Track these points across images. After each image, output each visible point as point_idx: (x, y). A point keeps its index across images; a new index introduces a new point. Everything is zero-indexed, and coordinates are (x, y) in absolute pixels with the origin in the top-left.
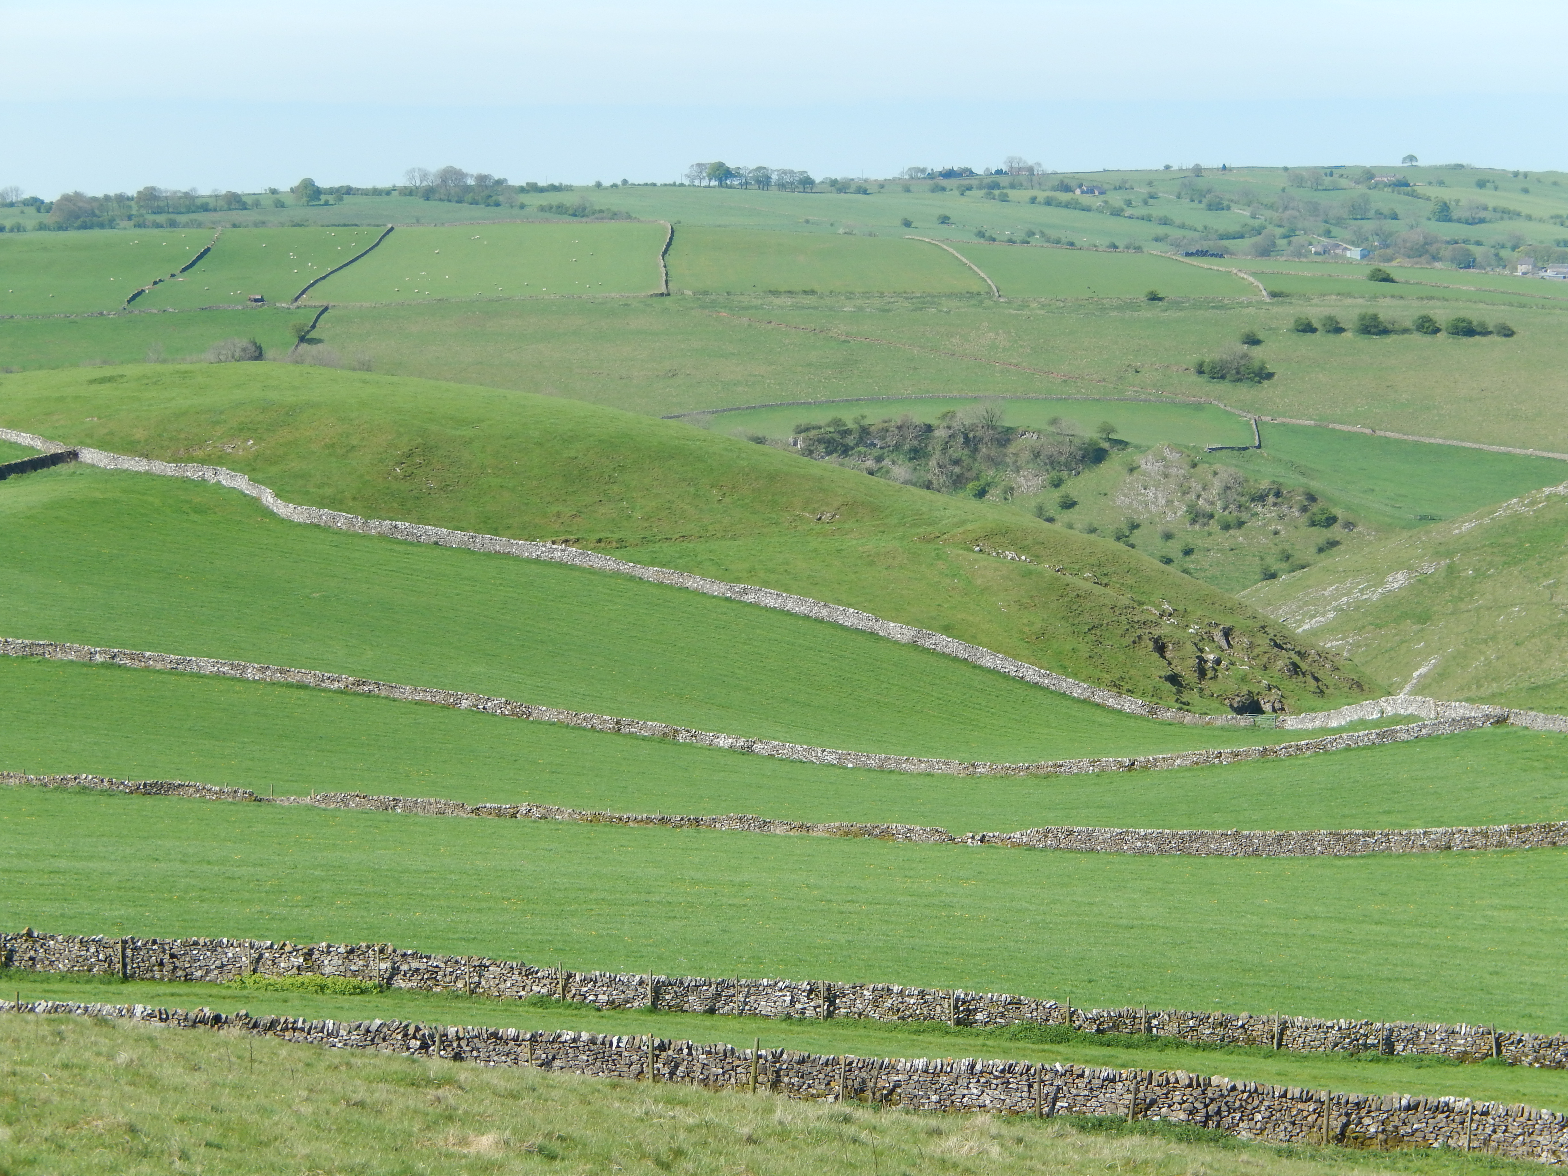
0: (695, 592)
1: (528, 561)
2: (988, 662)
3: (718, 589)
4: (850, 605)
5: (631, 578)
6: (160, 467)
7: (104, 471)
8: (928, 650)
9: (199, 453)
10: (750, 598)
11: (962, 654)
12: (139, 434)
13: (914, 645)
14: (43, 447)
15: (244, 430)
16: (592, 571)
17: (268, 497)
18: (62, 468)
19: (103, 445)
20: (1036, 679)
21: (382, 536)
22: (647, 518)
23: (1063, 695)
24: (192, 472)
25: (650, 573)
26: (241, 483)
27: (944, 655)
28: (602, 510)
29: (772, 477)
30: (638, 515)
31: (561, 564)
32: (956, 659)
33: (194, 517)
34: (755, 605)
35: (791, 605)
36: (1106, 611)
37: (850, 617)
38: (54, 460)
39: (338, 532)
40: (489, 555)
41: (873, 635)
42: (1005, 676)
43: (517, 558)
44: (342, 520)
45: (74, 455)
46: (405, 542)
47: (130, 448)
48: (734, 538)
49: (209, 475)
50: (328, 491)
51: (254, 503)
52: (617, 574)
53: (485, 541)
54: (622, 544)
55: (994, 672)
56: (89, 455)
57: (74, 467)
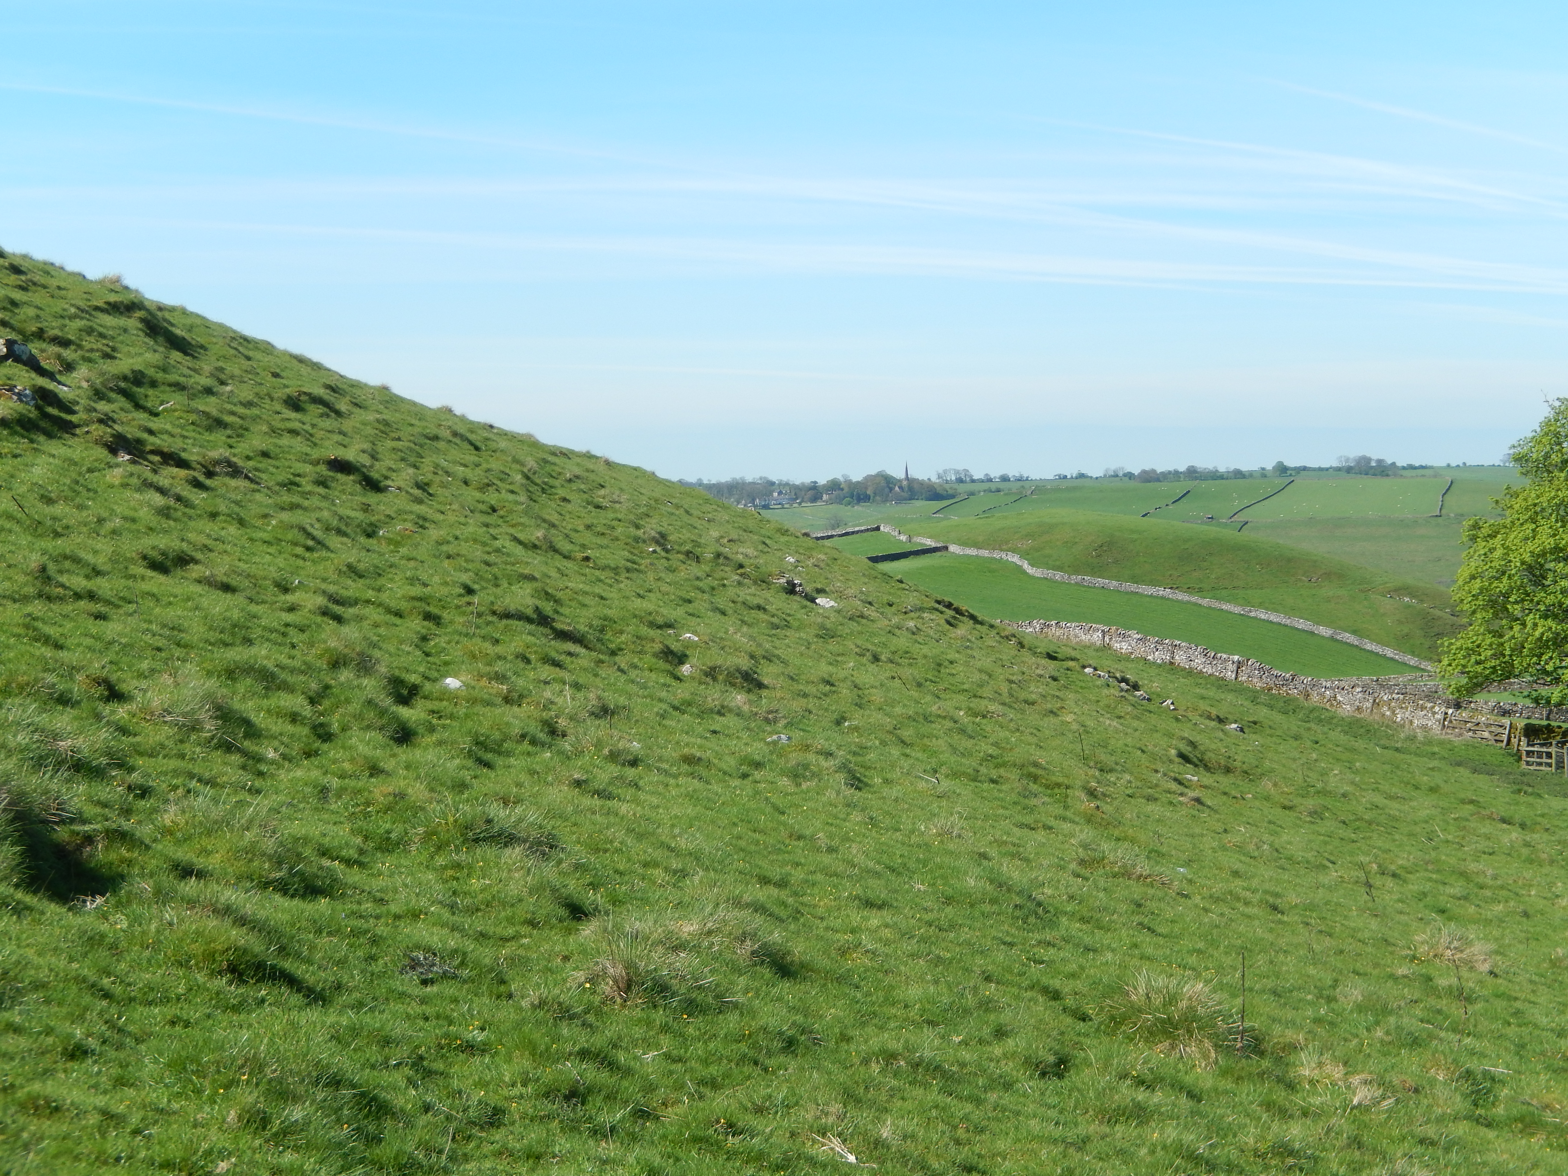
0: (1227, 611)
1: (1147, 596)
2: (1368, 647)
3: (1237, 610)
5: (1196, 604)
6: (985, 553)
7: (960, 556)
8: (1337, 640)
9: (1004, 547)
10: (1252, 614)
11: (1356, 643)
12: (980, 539)
13: (1332, 638)
14: (930, 543)
15: (1029, 536)
16: (1178, 601)
17: (1026, 566)
18: (938, 554)
19: (964, 544)
20: (1392, 655)
22: (1217, 578)
24: (996, 555)
25: (1205, 602)
26: (1015, 559)
28: (1195, 574)
30: (1213, 576)
31: (1163, 598)
32: (1353, 645)
33: (988, 574)
34: (1255, 618)
35: (1274, 617)
37: (1301, 624)
38: (935, 550)
39: (1056, 582)
40: (1127, 593)
41: (1312, 633)
42: (1377, 654)
43: (1142, 595)
44: (1058, 576)
45: (946, 548)
46: (1088, 587)
47: (977, 545)
49: (1004, 556)
50: (1058, 563)
51: (1019, 568)
52: (1188, 602)
53: (1133, 587)
54: (1200, 590)
55: (1371, 652)
56: (953, 548)
57: (943, 553)
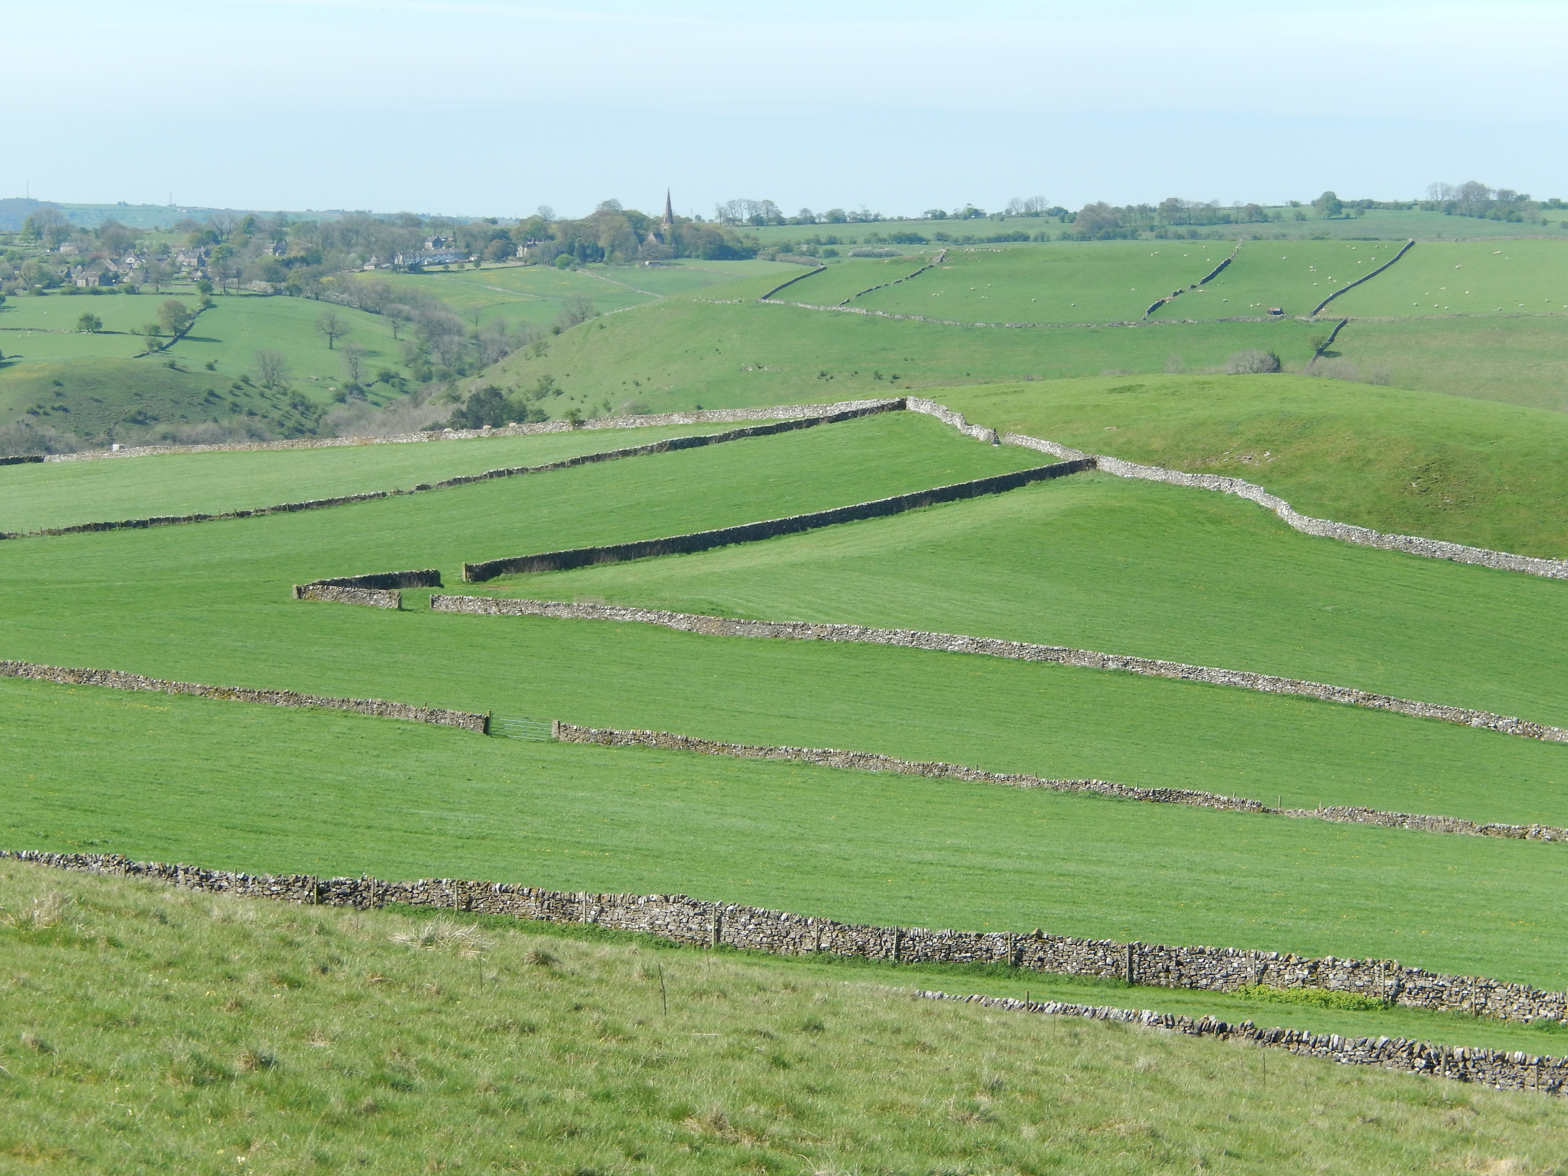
1: (1544, 579)
6: (1175, 477)
7: (1122, 480)
9: (1215, 464)
12: (1157, 444)
14: (1062, 455)
15: (1261, 441)
17: (1283, 509)
18: (1081, 476)
19: (1121, 454)
21: (1396, 551)
24: (1208, 482)
26: (1256, 494)
33: (1209, 527)
38: (1073, 467)
39: (1352, 546)
40: (1503, 573)
43: (1533, 577)
44: (1356, 534)
45: (1092, 463)
46: (1419, 557)
47: (1147, 457)
49: (1225, 485)
50: (1344, 505)
51: (1269, 514)
53: (1502, 559)
56: (1106, 464)
57: (1090, 474)
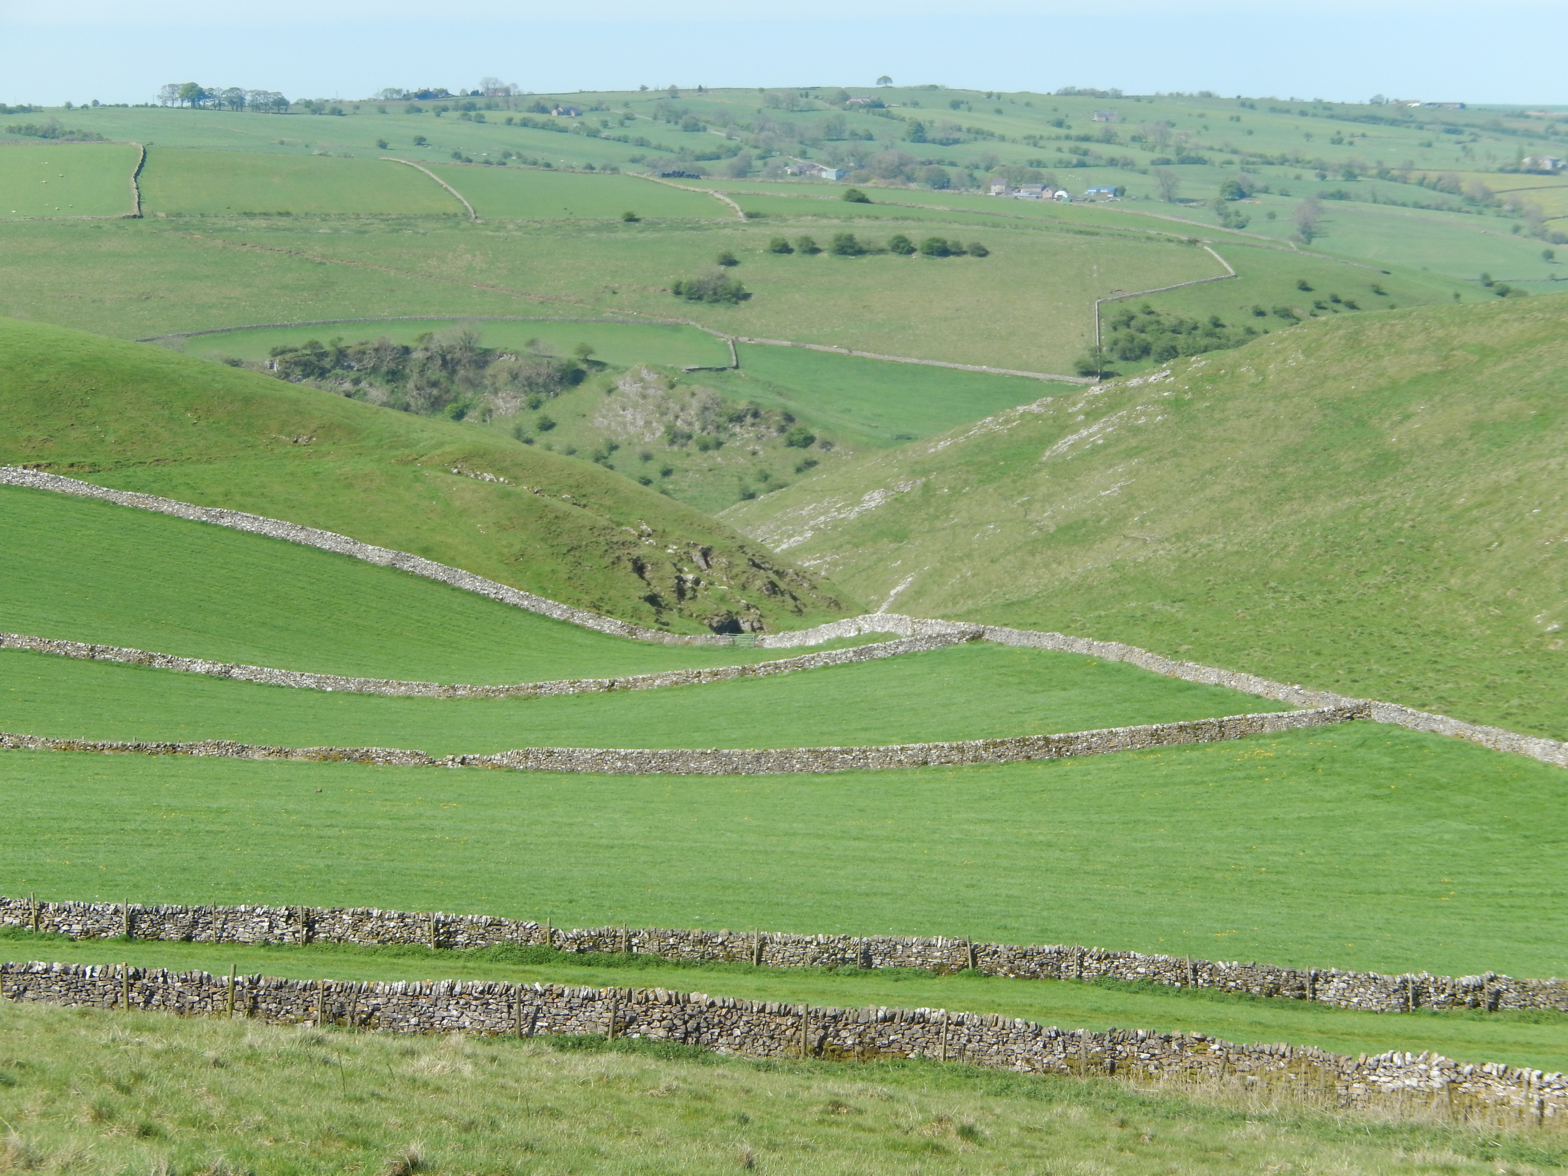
0: (171, 516)
2: (468, 583)
3: (194, 513)
4: (328, 528)
5: (105, 503)
8: (406, 573)
10: (226, 522)
11: (442, 576)
13: (392, 568)
16: (64, 496)
20: (515, 600)
22: (120, 442)
23: (543, 617)
27: (423, 578)
28: (74, 434)
29: (247, 400)
30: (111, 438)
31: (33, 490)
32: (435, 582)
34: (232, 529)
35: (269, 528)
36: (585, 532)
37: (328, 540)
41: (351, 557)
42: (485, 598)
48: (209, 461)
52: (90, 499)
54: (95, 469)
55: (473, 594)
